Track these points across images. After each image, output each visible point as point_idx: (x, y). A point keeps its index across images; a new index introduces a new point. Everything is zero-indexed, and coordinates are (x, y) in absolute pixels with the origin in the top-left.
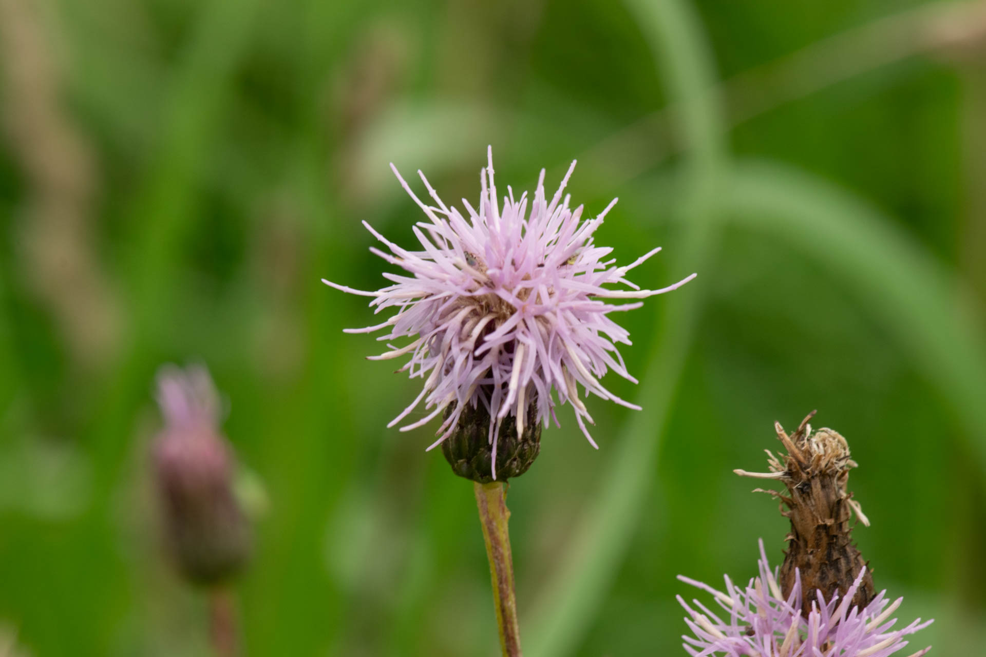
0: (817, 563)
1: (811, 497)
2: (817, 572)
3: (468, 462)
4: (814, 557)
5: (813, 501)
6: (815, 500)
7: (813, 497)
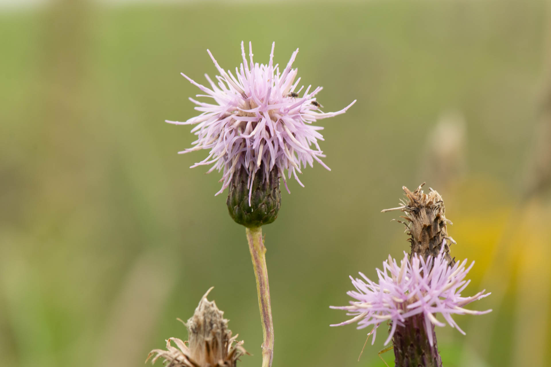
0: (424, 249)
1: (420, 217)
2: (424, 254)
3: (239, 206)
4: (422, 246)
5: (421, 219)
6: (422, 219)
7: (421, 217)
